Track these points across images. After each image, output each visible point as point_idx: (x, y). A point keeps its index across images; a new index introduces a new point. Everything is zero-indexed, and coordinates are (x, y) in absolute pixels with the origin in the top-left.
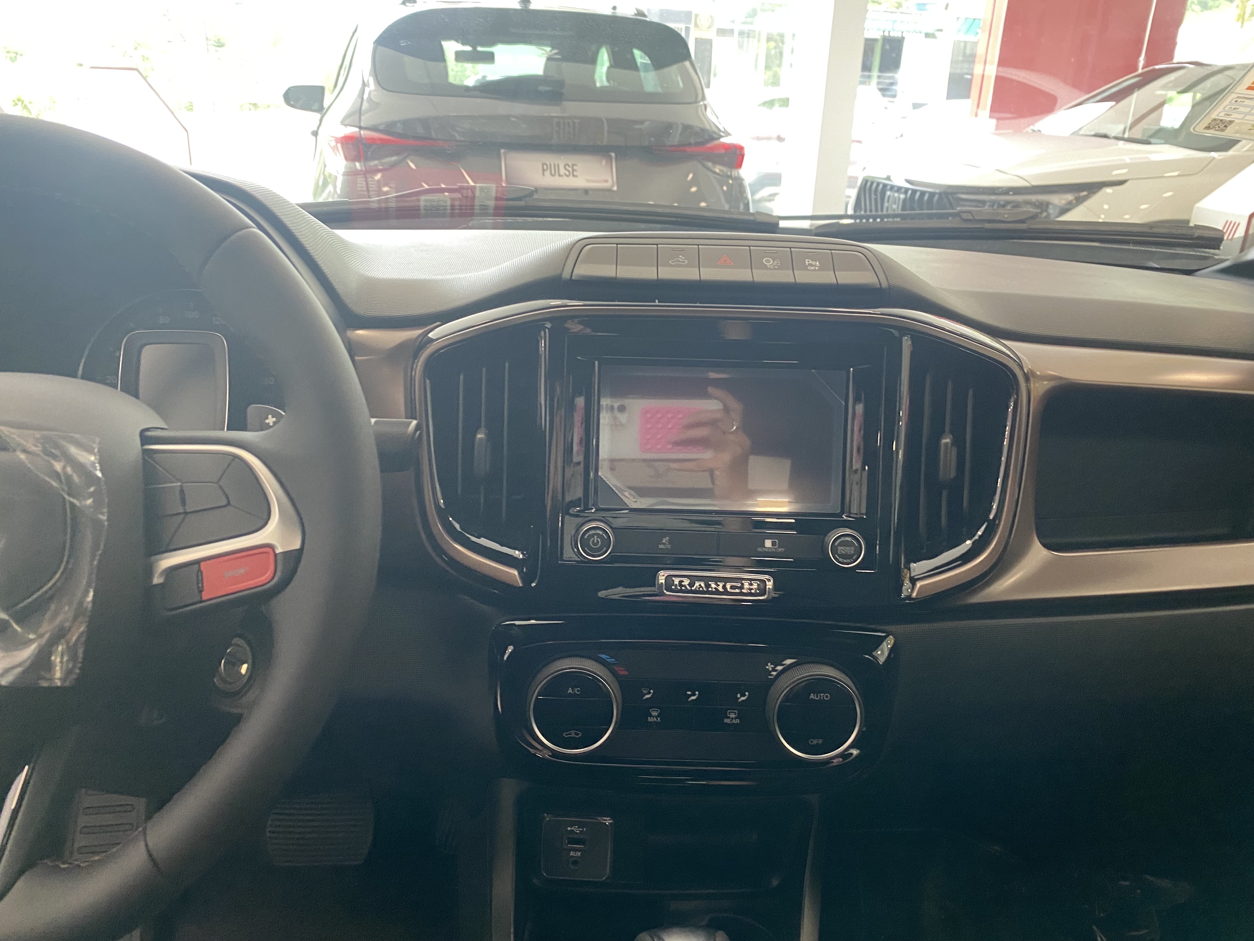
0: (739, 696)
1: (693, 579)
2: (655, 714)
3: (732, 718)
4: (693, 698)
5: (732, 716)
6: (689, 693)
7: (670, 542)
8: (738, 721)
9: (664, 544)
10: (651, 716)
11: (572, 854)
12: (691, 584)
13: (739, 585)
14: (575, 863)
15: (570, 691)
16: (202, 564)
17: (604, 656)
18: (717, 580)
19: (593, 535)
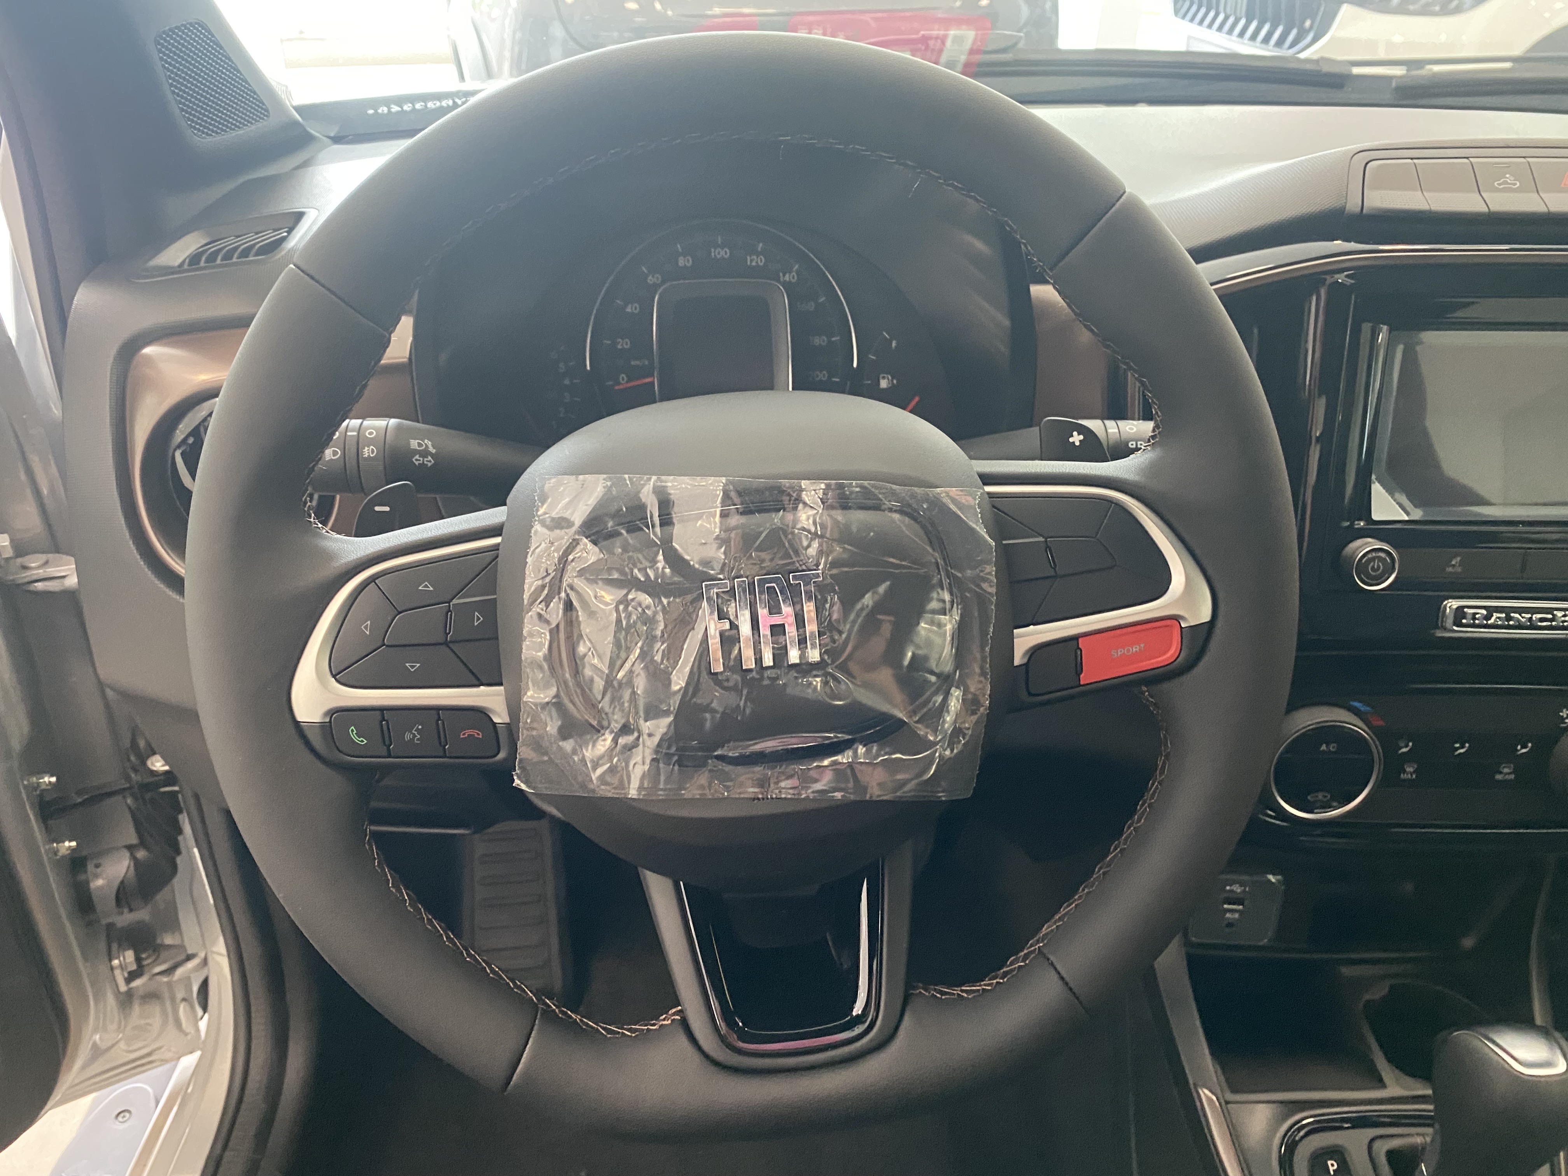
0: (1519, 747)
1: (1491, 610)
2: (1410, 769)
3: (1506, 773)
4: (1462, 751)
5: (1506, 770)
6: (1457, 745)
7: (1461, 563)
8: (1512, 777)
9: (1454, 566)
10: (1404, 772)
11: (1228, 915)
12: (1488, 617)
13: (1550, 616)
14: (1230, 925)
15: (1324, 747)
16: (1080, 640)
17: (1356, 704)
18: (1520, 610)
19: (1373, 559)
